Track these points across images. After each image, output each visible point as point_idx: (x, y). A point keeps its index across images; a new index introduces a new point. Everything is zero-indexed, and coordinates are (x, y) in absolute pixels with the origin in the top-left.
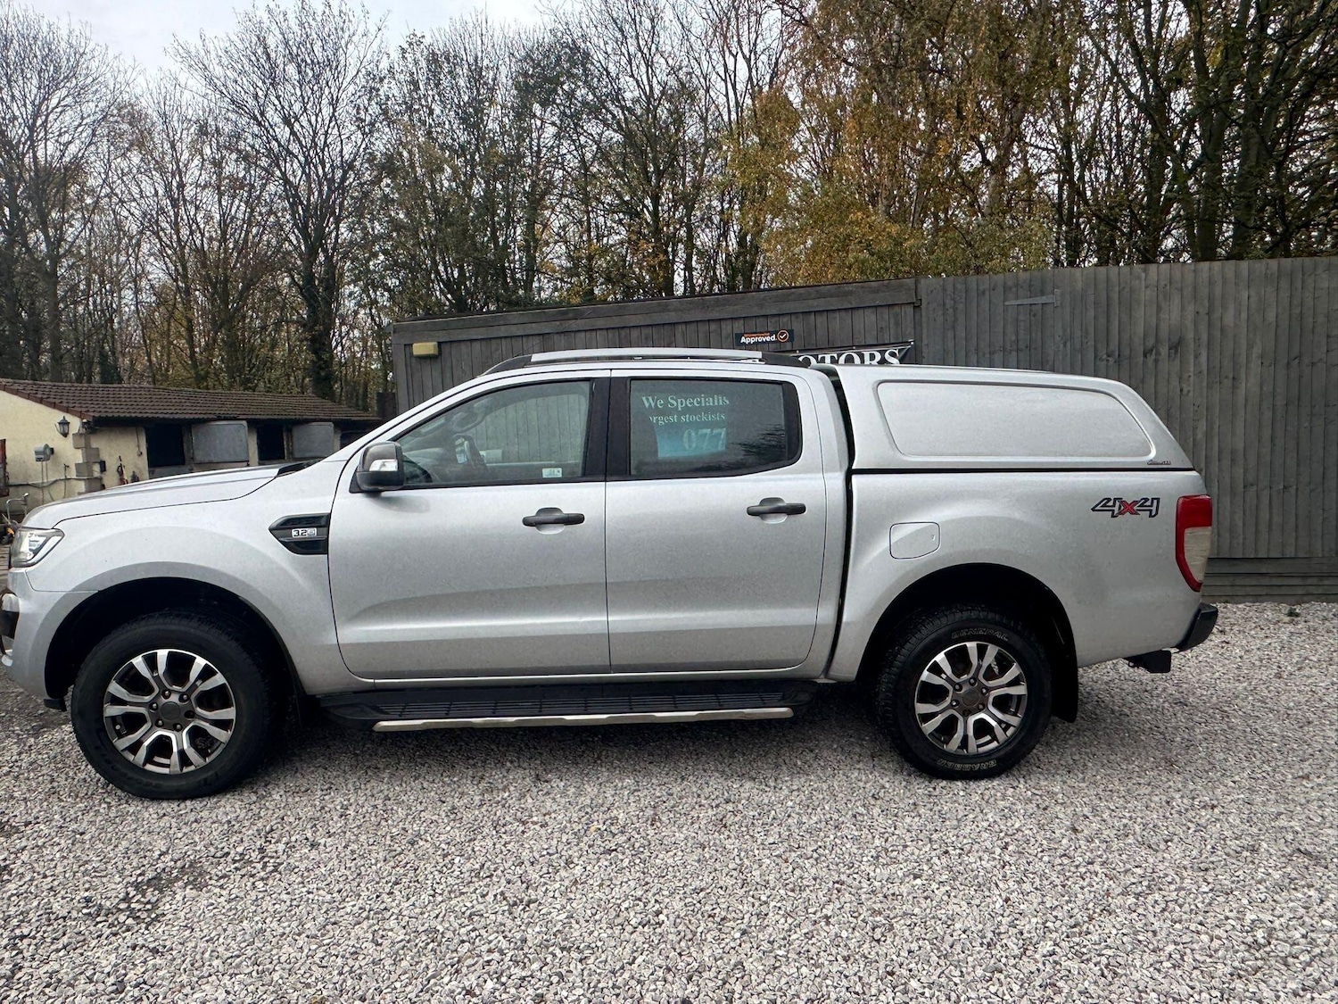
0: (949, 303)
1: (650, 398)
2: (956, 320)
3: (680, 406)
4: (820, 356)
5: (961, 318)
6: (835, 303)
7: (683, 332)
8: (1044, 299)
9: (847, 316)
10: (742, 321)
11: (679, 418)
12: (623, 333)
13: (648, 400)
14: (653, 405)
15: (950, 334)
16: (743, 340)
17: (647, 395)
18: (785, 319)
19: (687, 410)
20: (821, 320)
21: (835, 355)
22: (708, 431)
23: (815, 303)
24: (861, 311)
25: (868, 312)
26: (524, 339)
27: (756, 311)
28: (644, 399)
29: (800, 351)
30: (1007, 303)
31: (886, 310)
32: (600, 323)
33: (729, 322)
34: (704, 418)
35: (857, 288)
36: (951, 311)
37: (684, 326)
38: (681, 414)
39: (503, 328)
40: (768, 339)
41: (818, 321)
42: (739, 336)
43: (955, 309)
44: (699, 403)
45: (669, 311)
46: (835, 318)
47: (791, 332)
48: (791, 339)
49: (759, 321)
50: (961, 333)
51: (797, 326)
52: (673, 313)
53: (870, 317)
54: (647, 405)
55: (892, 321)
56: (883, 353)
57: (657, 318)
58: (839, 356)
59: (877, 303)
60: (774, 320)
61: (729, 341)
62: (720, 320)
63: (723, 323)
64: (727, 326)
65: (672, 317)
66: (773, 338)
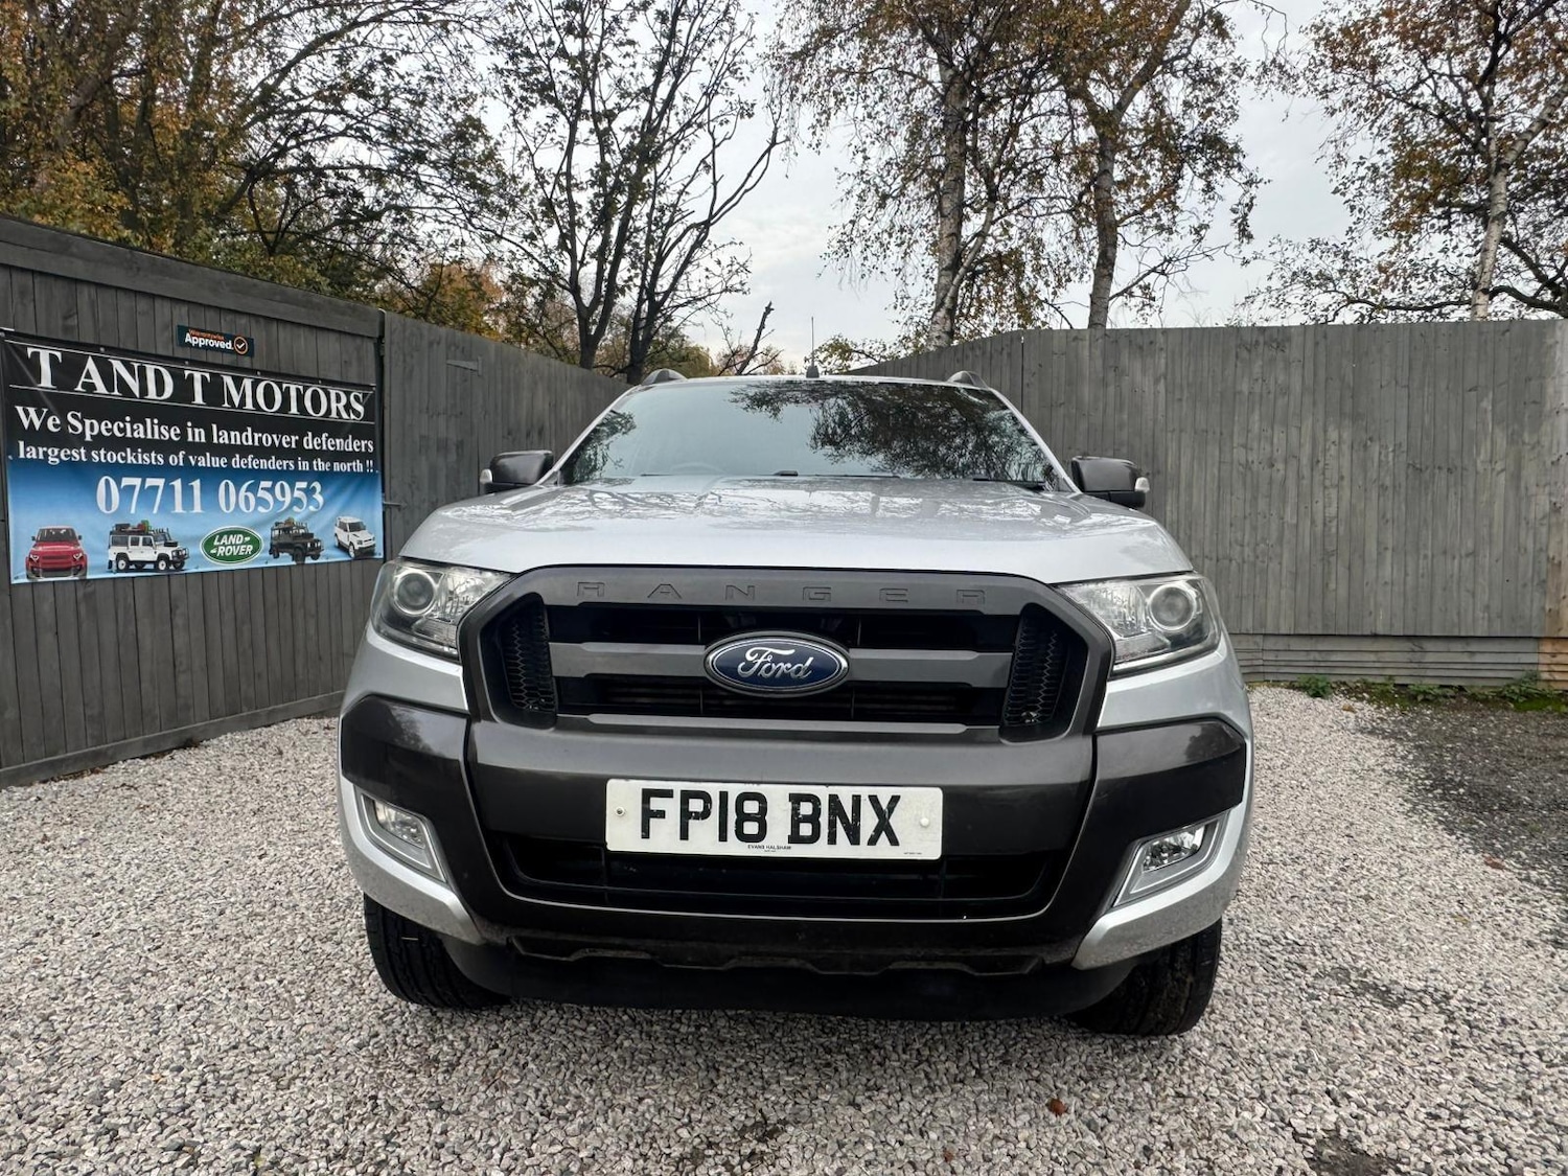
0: (406, 348)
1: (32, 410)
3: (88, 433)
8: (471, 365)
9: (312, 337)
10: (187, 309)
11: (88, 455)
13: (27, 414)
14: (37, 424)
16: (188, 338)
17: (24, 404)
18: (243, 321)
19: (99, 442)
20: (284, 334)
21: (301, 388)
22: (137, 482)
23: (283, 307)
25: (333, 337)
27: (205, 297)
28: (20, 409)
29: (266, 374)
30: (448, 361)
31: (349, 340)
33: (167, 305)
34: (130, 459)
36: (408, 358)
37: (93, 290)
38: (89, 447)
40: (222, 345)
41: (281, 335)
42: (183, 331)
43: (411, 356)
44: (121, 430)
45: (72, 255)
46: (299, 335)
47: (250, 341)
48: (250, 353)
49: (211, 314)
51: (258, 334)
52: (80, 263)
53: (335, 344)
54: (26, 424)
55: (355, 356)
56: (348, 394)
57: (53, 265)
58: (305, 389)
60: (230, 317)
61: (167, 334)
62: (153, 296)
63: (158, 303)
64: (163, 310)
65: (79, 269)
66: (228, 345)
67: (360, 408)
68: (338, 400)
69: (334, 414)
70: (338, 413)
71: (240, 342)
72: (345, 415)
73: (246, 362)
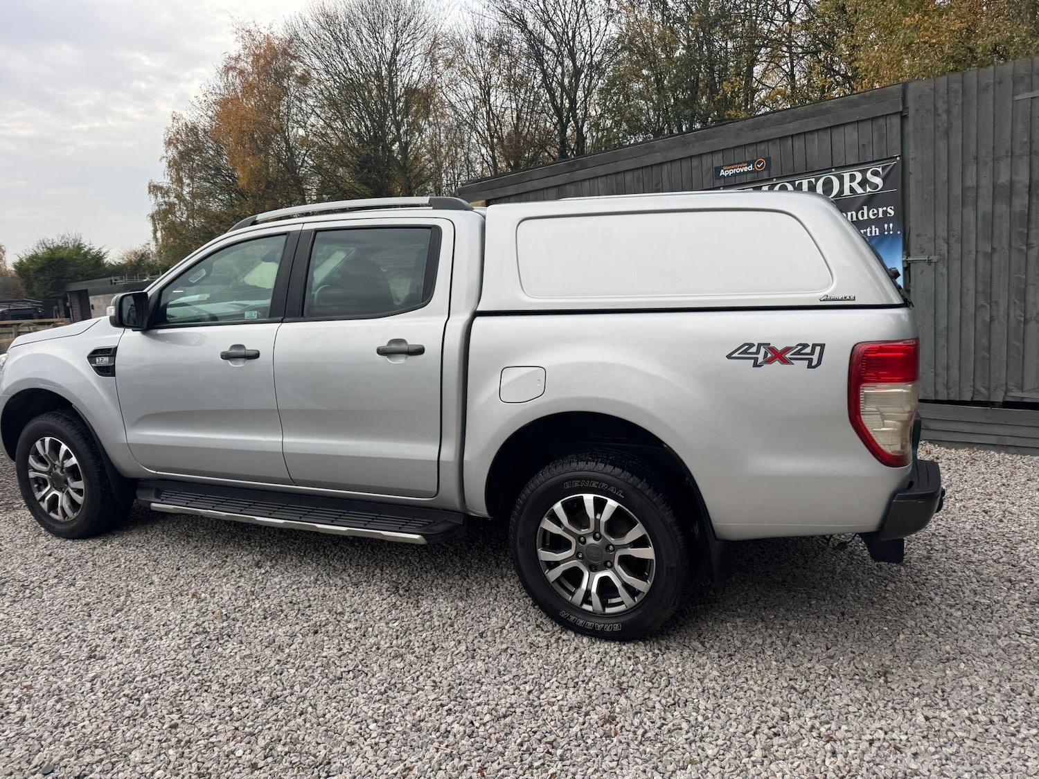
0: (942, 107)
2: (950, 124)
4: (797, 182)
5: (957, 123)
6: (812, 124)
7: (668, 172)
9: (826, 137)
10: (721, 155)
12: (620, 177)
15: (942, 145)
16: (722, 173)
18: (763, 147)
20: (799, 143)
21: (813, 180)
23: (791, 126)
24: (842, 129)
25: (849, 129)
26: (545, 192)
27: (733, 142)
29: (778, 178)
30: (1017, 98)
31: (869, 124)
32: (600, 171)
33: (710, 157)
35: (835, 103)
36: (944, 117)
39: (529, 183)
40: (746, 169)
41: (796, 145)
42: (718, 169)
43: (948, 112)
46: (813, 140)
47: (768, 160)
48: (768, 168)
49: (738, 151)
50: (957, 140)
51: (774, 151)
53: (851, 134)
55: (875, 135)
56: (863, 172)
57: (648, 160)
58: (817, 180)
59: (857, 118)
60: (751, 149)
61: (710, 174)
62: (701, 155)
63: (704, 158)
64: (707, 161)
65: (658, 158)
66: (750, 168)
67: (878, 181)
68: (853, 178)
69: (847, 192)
70: (852, 190)
71: (760, 162)
72: (859, 190)
73: (765, 175)
